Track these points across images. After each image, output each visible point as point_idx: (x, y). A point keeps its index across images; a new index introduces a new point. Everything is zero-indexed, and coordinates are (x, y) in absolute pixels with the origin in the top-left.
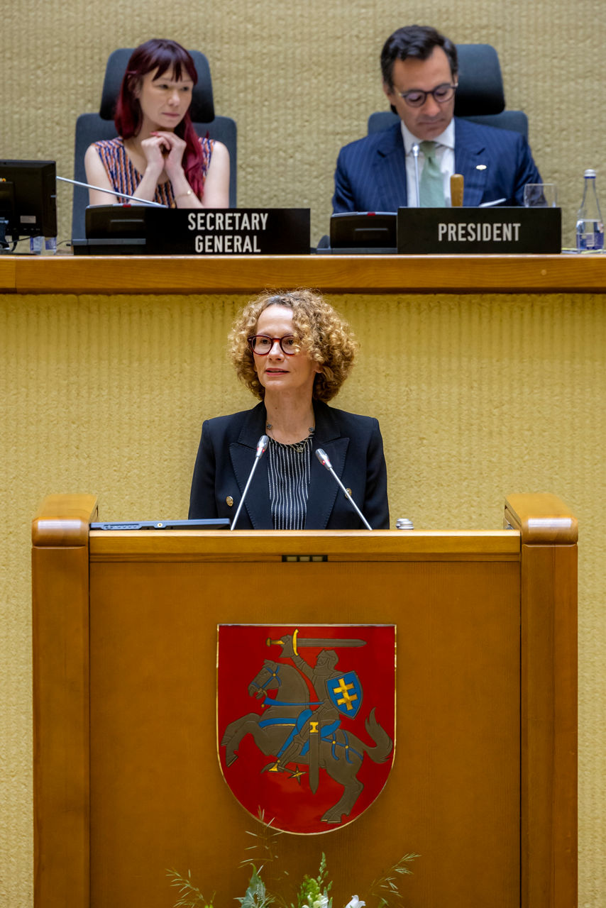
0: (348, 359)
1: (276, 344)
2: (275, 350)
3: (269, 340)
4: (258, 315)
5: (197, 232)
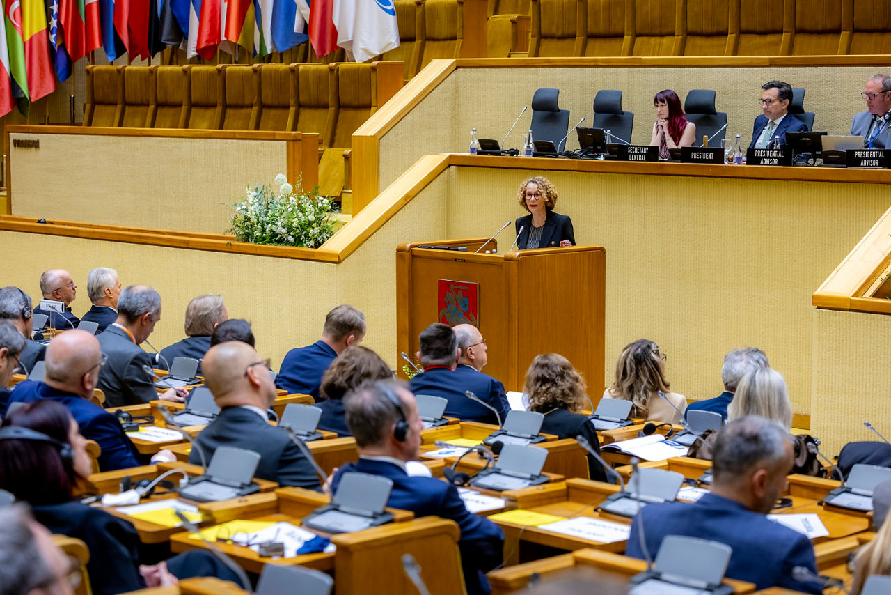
0: (556, 198)
1: (533, 196)
2: (533, 198)
3: (530, 195)
4: (526, 186)
5: (630, 153)
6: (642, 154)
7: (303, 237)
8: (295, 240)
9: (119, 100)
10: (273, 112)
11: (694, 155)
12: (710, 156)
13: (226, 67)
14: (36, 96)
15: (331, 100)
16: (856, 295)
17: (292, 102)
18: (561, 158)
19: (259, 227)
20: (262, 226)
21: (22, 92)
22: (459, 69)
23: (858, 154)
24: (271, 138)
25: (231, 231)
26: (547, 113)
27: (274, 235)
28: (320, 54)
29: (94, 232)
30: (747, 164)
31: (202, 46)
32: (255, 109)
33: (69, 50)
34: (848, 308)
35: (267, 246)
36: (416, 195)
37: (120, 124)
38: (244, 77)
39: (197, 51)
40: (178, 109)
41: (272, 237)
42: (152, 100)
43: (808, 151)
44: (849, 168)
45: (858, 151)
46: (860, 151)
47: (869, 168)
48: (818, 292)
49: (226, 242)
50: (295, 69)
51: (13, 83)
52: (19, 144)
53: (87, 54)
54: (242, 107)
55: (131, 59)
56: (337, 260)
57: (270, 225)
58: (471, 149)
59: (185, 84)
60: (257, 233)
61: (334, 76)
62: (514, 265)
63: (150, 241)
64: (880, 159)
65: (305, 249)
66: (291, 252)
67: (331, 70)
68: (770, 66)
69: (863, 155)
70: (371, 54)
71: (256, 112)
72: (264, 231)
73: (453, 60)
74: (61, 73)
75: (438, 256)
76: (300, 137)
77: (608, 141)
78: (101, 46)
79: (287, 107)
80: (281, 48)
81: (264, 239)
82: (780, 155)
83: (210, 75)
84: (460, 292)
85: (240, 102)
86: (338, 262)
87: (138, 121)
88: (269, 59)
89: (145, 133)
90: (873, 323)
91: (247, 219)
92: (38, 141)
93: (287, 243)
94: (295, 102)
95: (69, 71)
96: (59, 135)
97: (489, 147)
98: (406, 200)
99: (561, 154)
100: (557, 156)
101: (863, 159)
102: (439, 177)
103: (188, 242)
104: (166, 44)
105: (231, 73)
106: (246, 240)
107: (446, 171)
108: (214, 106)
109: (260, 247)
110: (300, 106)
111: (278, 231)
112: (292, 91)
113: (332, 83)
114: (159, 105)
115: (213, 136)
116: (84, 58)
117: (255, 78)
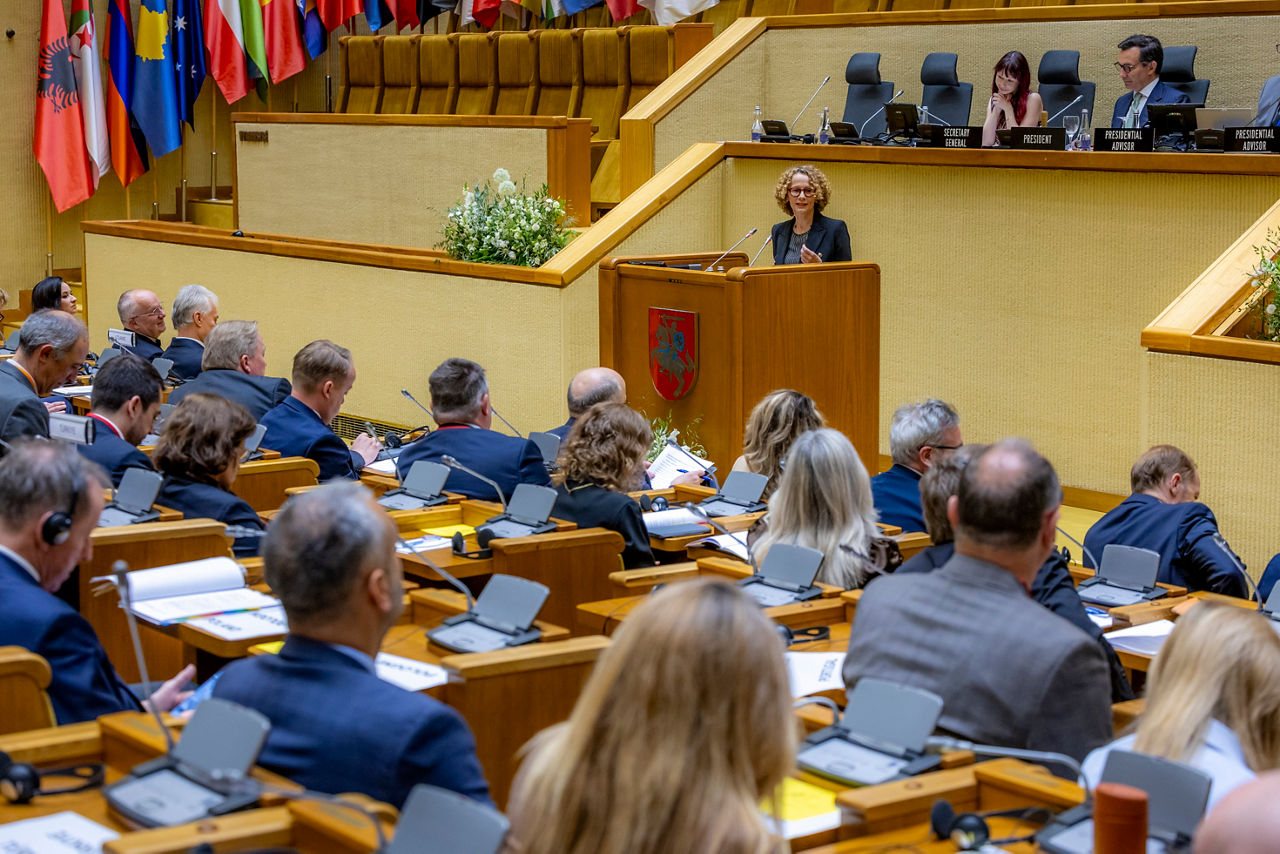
1: (802, 193)
3: (798, 190)
4: (791, 177)
5: (947, 137)
6: (961, 138)
7: (526, 253)
8: (517, 258)
9: (377, 81)
10: (554, 93)
11: (1027, 138)
12: (1048, 139)
13: (499, 34)
14: (280, 77)
15: (620, 76)
16: (1200, 332)
17: (574, 80)
18: (863, 146)
19: (475, 239)
20: (479, 239)
21: (260, 72)
22: (770, 31)
23: (1240, 134)
24: (530, 124)
25: (442, 244)
26: (868, 86)
27: (493, 250)
28: (618, 16)
29: (288, 248)
30: (1094, 150)
31: (480, 10)
32: (532, 88)
33: (323, 17)
34: (1188, 350)
35: (483, 264)
36: (677, 196)
37: (378, 110)
38: (519, 46)
39: (473, 16)
40: (443, 91)
41: (491, 252)
42: (414, 81)
43: (1178, 131)
44: (1226, 154)
45: (1239, 129)
46: (1243, 129)
47: (1253, 153)
48: (1150, 328)
49: (434, 259)
50: (578, 35)
51: (248, 61)
52: (245, 136)
53: (346, 23)
54: (518, 86)
55: (400, 28)
56: (559, 283)
57: (488, 237)
58: (753, 134)
59: (451, 58)
60: (471, 248)
61: (623, 43)
62: (738, 287)
63: (349, 259)
64: (1268, 141)
65: (528, 268)
66: (508, 272)
67: (621, 35)
68: (1160, 16)
69: (1246, 135)
70: (679, 15)
71: (532, 93)
72: (481, 243)
73: (763, 19)
74: (312, 47)
75: (651, 275)
76: (565, 124)
77: (923, 121)
78: (361, 11)
79: (568, 86)
80: (572, 10)
81: (481, 255)
82: (1138, 136)
83: (480, 45)
84: (674, 324)
85: (515, 81)
86: (563, 286)
87: (398, 106)
88: (552, 23)
89: (386, 120)
90: (1220, 372)
91: (461, 229)
92: (267, 133)
93: (507, 260)
94: (578, 80)
95: (323, 45)
96: (290, 125)
97: (775, 131)
98: (661, 203)
99: (865, 141)
100: (859, 142)
101: (1247, 140)
102: (709, 173)
103: (390, 260)
104: (440, 8)
105: (505, 41)
106: (460, 258)
107: (721, 165)
108: (484, 86)
109: (472, 266)
110: (584, 84)
111: (496, 245)
112: (574, 65)
113: (621, 52)
114: (422, 86)
115: (463, 123)
116: (342, 27)
117: (532, 48)
